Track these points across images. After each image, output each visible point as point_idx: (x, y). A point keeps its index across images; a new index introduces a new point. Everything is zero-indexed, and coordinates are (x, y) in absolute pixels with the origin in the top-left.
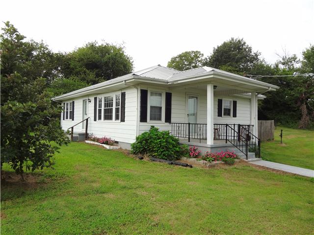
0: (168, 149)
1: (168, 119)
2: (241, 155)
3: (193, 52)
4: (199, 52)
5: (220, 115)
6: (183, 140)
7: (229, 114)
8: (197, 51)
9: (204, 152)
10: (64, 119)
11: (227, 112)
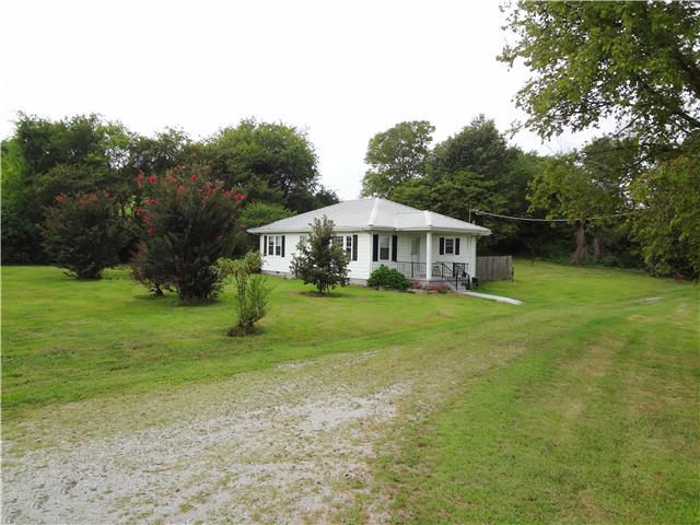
0: (396, 282)
1: (394, 259)
2: (453, 288)
3: (415, 123)
4: (427, 123)
5: (442, 253)
6: (407, 276)
7: (451, 252)
8: (423, 122)
9: (424, 286)
10: (265, 255)
11: (450, 251)
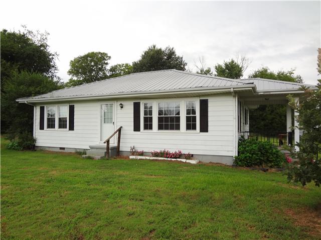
3: (100, 53)
8: (104, 53)
10: (42, 128)
